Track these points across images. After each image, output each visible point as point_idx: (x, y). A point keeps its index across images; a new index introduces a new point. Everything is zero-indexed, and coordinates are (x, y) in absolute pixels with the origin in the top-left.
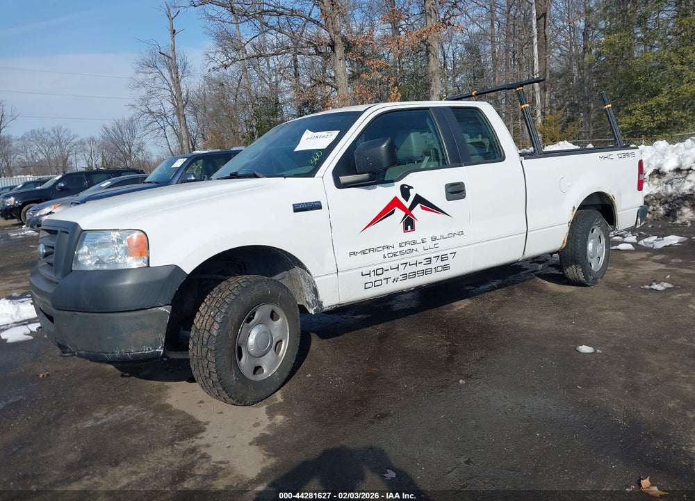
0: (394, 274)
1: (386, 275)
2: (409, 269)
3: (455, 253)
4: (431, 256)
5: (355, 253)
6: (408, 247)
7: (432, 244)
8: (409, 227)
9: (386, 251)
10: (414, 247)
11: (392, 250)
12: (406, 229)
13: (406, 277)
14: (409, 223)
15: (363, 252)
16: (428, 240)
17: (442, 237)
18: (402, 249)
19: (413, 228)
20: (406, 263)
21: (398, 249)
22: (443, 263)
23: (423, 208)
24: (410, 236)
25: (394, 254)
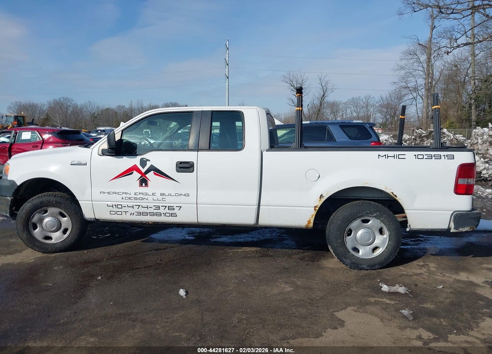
0: (131, 210)
1: (124, 209)
2: (141, 210)
3: (181, 207)
4: (160, 205)
5: (104, 193)
6: (141, 196)
7: (160, 198)
8: (144, 184)
9: (124, 196)
10: (146, 197)
11: (128, 196)
12: (141, 185)
13: (140, 214)
14: (144, 181)
15: (109, 193)
16: (158, 195)
17: (170, 195)
18: (136, 196)
19: (146, 185)
20: (140, 206)
21: (133, 195)
22: (171, 212)
23: (155, 174)
24: (144, 189)
25: (130, 198)
